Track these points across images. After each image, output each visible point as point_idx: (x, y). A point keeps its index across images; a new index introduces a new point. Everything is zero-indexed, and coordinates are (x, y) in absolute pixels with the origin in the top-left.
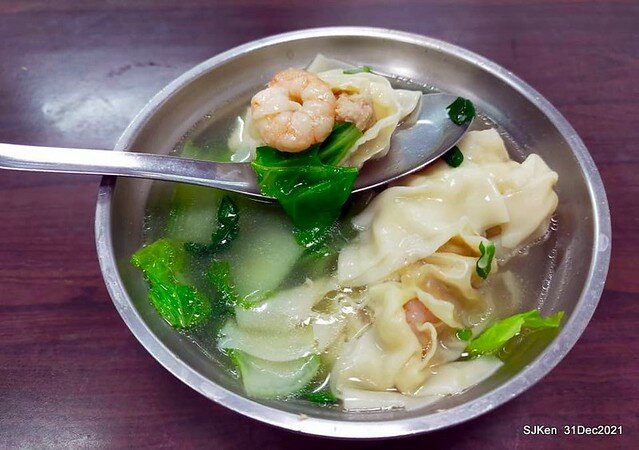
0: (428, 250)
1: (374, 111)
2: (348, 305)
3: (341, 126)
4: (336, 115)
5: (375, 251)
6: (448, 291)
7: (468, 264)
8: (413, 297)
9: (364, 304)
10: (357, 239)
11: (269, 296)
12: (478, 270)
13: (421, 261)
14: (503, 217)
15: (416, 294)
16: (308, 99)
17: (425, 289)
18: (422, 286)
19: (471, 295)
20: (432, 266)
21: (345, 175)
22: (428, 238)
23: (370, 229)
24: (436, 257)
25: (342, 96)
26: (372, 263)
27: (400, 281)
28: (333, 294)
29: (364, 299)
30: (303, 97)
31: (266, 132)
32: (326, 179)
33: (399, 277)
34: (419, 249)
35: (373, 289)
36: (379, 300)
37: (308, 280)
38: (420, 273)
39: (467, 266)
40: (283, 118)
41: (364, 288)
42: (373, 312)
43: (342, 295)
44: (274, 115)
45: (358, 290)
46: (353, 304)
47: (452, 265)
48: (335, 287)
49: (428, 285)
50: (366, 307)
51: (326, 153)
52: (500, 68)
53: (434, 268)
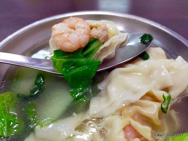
0: (135, 98)
1: (108, 34)
2: (93, 127)
3: (93, 40)
4: (90, 35)
5: (108, 99)
6: (146, 120)
7: (156, 106)
8: (128, 124)
9: (102, 127)
10: (100, 94)
11: (53, 121)
12: (162, 109)
13: (132, 104)
14: (170, 83)
15: (130, 122)
16: (78, 27)
17: (134, 119)
18: (133, 117)
19: (158, 122)
20: (138, 107)
21: (94, 63)
22: (135, 92)
23: (106, 89)
24: (139, 102)
25: (94, 29)
26: (106, 105)
27: (121, 115)
28: (86, 121)
29: (102, 124)
30: (75, 27)
31: (57, 41)
32: (85, 65)
33: (120, 112)
34: (131, 98)
35: (107, 119)
36: (110, 125)
37: (74, 114)
38: (131, 110)
39: (156, 107)
40: (65, 35)
41: (102, 118)
42: (107, 132)
43: (91, 122)
44: (61, 34)
45: (99, 120)
46: (96, 127)
47: (148, 106)
48: (88, 117)
49: (136, 117)
50: (103, 129)
51: (86, 53)
52: (160, 25)
53: (139, 108)
